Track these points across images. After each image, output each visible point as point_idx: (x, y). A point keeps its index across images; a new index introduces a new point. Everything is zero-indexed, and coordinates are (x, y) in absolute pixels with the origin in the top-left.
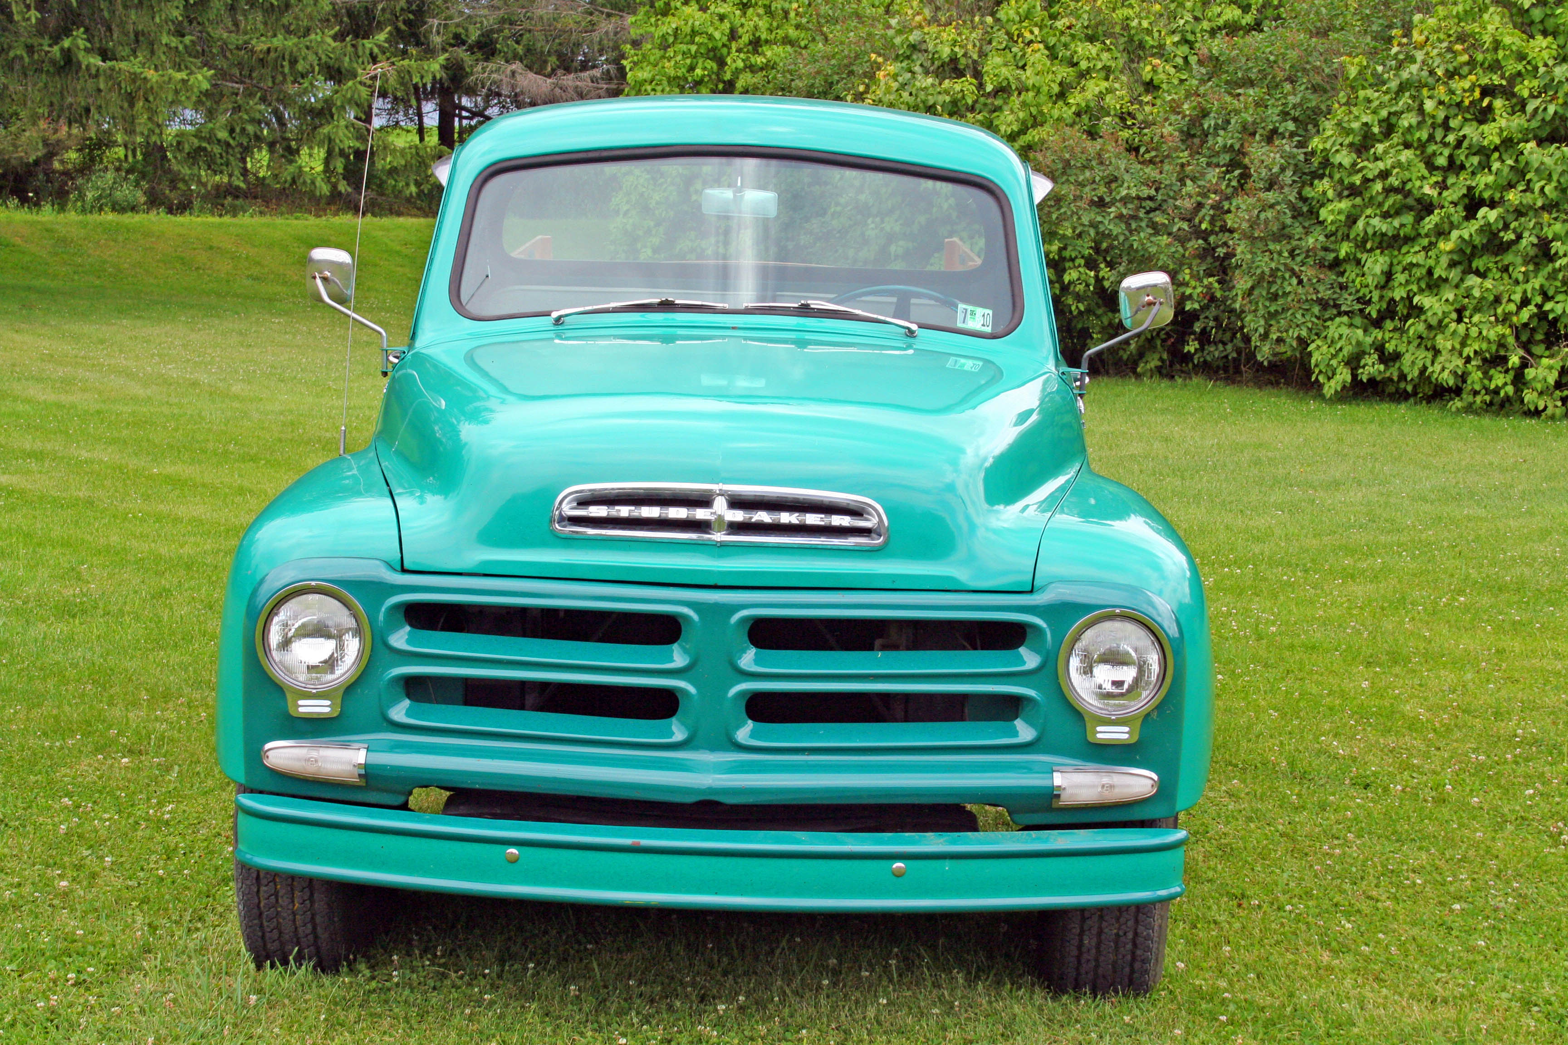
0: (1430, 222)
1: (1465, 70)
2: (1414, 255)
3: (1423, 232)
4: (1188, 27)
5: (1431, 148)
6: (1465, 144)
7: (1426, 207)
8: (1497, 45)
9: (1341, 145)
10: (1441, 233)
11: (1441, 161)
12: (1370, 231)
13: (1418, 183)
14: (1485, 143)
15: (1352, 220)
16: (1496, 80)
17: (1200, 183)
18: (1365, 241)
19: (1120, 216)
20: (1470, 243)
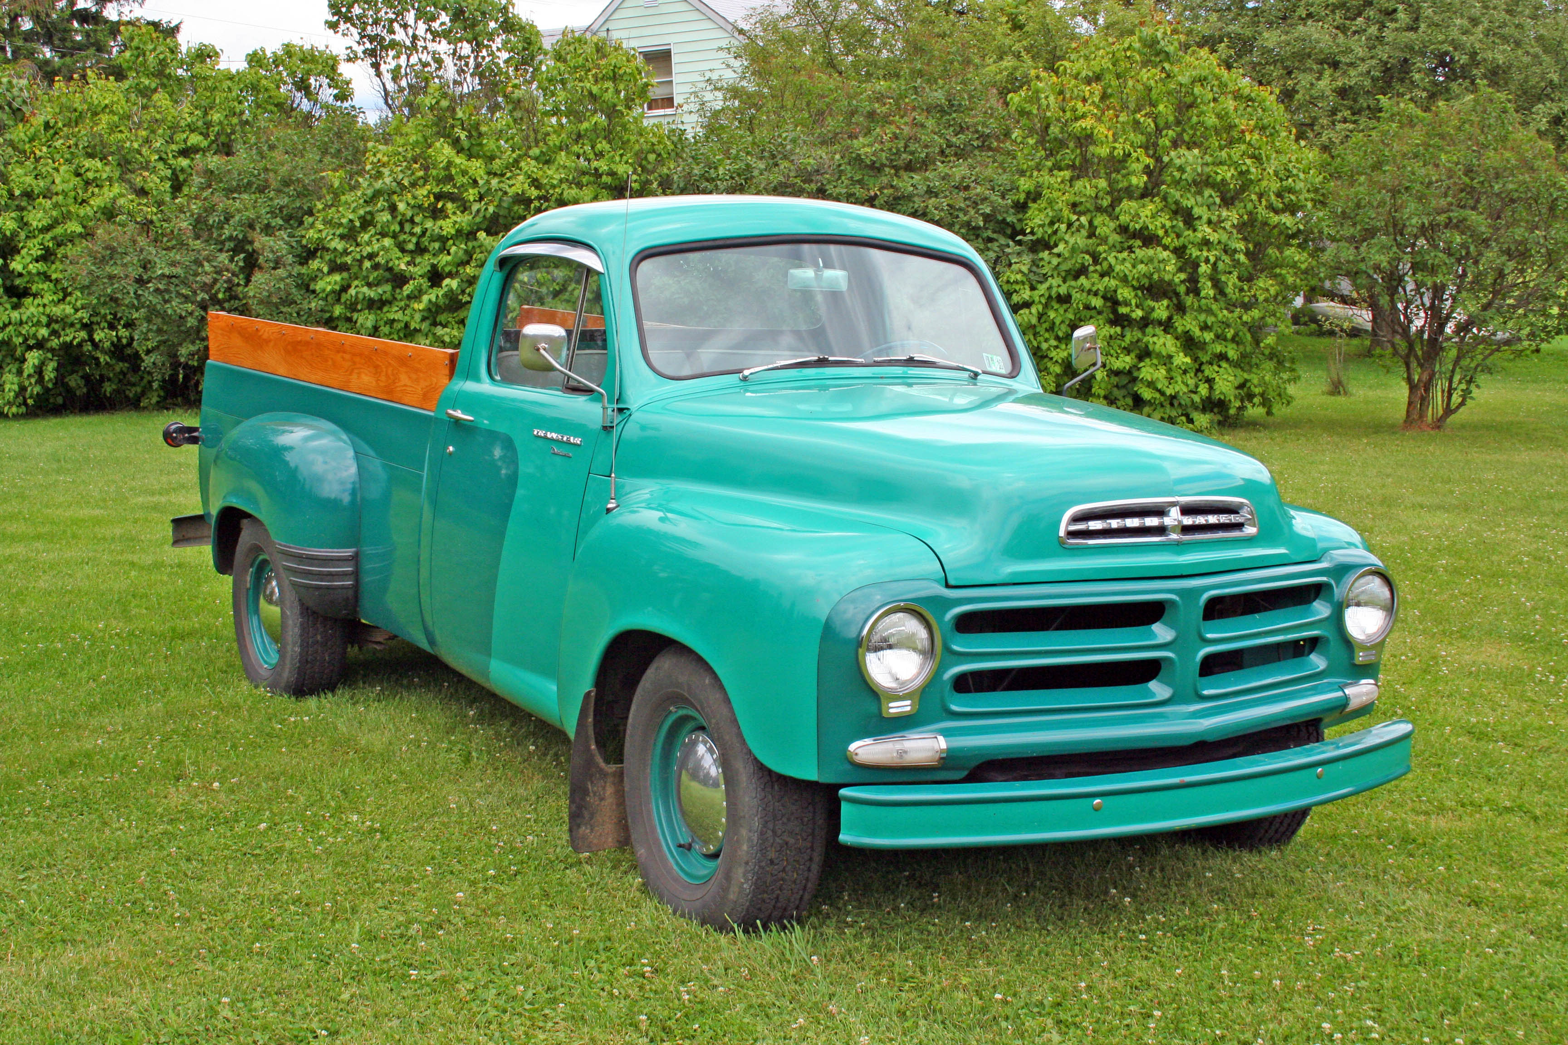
0: (408, 289)
1: (421, 182)
2: (393, 313)
3: (399, 297)
4: (163, 148)
5: (402, 237)
6: (428, 234)
7: (400, 280)
8: (450, 164)
9: (334, 234)
10: (415, 296)
11: (411, 247)
12: (361, 297)
13: (397, 262)
14: (445, 233)
15: (345, 288)
16: (448, 188)
17: (215, 264)
18: (356, 303)
19: (157, 290)
20: (436, 305)
